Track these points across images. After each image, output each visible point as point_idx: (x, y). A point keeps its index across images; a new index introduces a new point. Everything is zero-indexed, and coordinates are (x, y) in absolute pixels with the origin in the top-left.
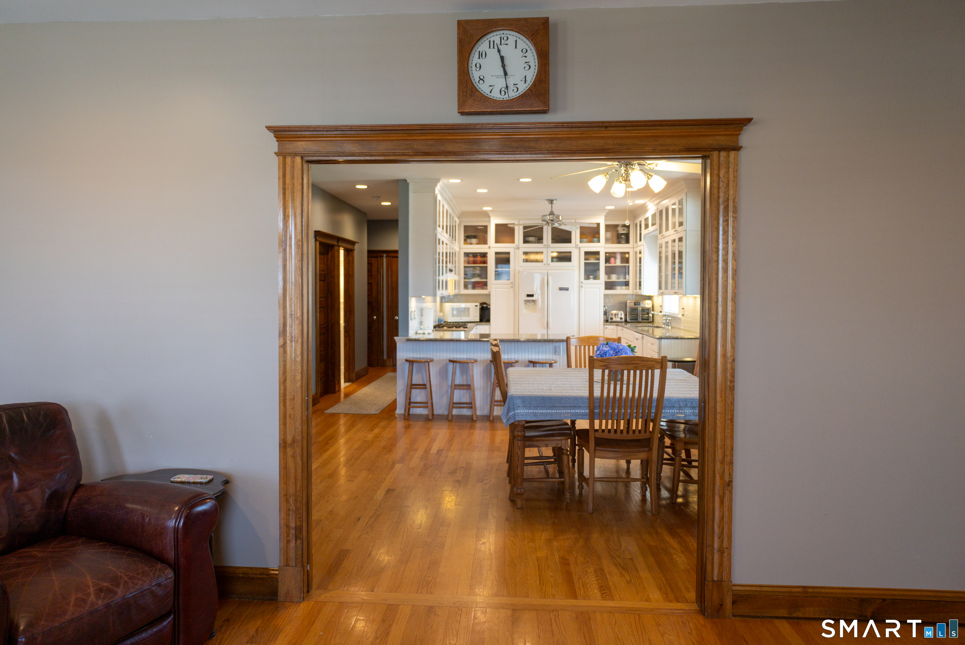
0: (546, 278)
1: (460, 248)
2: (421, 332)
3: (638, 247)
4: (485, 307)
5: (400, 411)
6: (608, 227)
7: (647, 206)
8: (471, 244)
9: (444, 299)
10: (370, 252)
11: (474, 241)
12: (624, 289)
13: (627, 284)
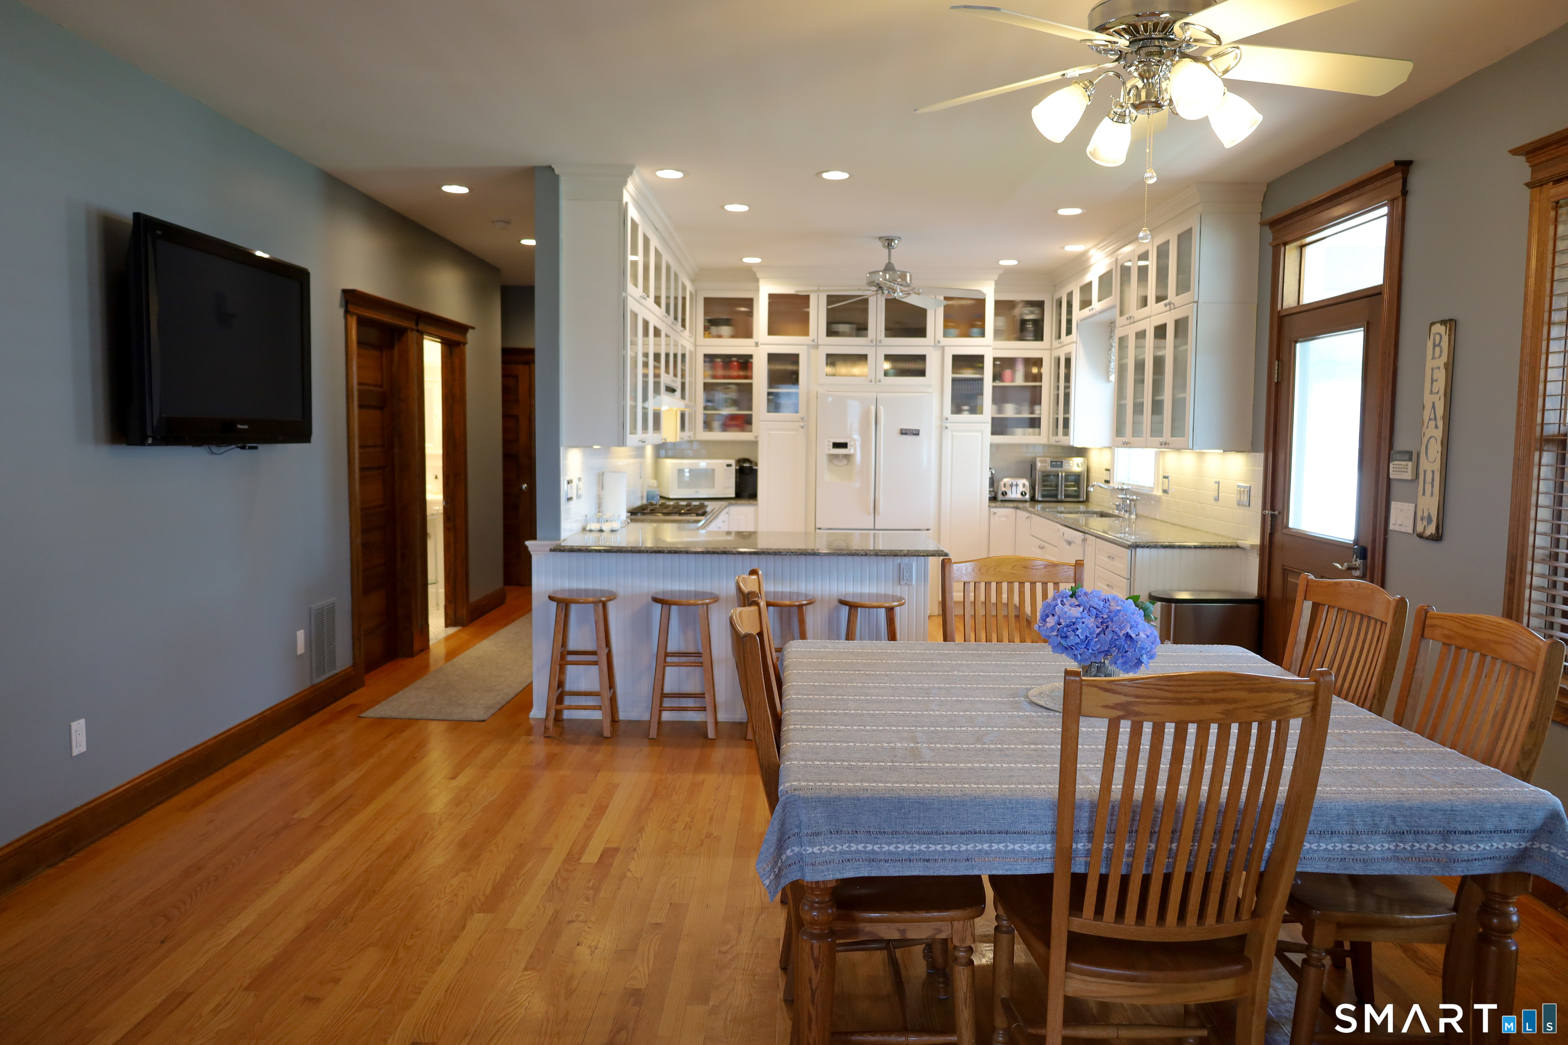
0: (873, 408)
1: (696, 346)
2: (595, 526)
3: (1061, 347)
4: (746, 467)
5: (538, 712)
6: (1002, 307)
7: (1088, 259)
8: (720, 336)
9: (662, 451)
10: (506, 352)
11: (725, 330)
12: (1030, 435)
13: (1034, 423)
